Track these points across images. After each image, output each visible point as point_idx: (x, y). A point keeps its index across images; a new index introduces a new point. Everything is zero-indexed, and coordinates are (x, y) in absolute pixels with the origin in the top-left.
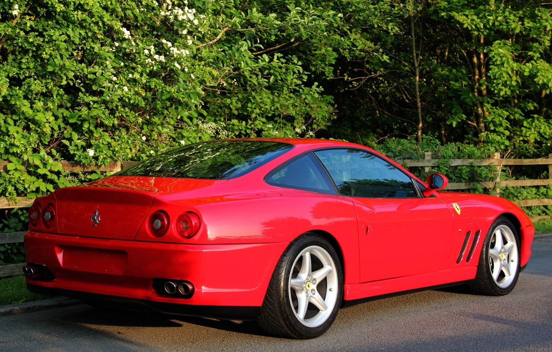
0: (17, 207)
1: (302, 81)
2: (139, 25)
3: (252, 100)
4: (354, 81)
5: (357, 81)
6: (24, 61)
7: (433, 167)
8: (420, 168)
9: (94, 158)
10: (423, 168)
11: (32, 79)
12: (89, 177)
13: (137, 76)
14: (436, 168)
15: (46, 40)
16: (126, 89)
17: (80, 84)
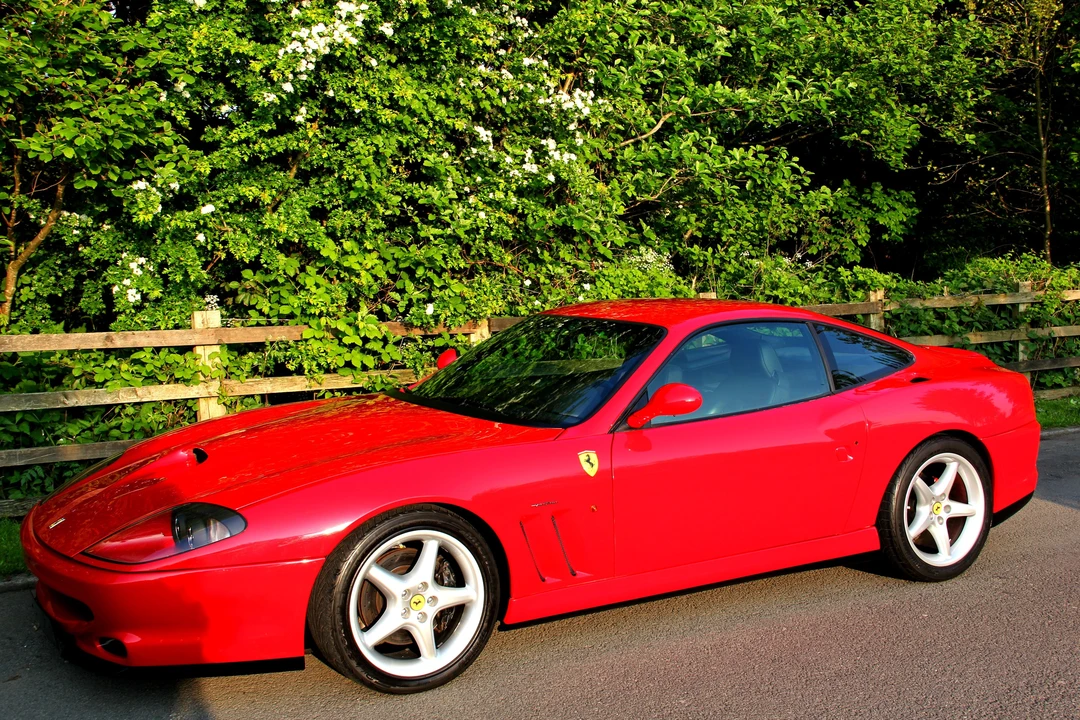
0: (323, 388)
1: (802, 186)
2: (508, 120)
3: (719, 216)
4: (940, 171)
5: (946, 171)
6: (326, 184)
7: (1033, 304)
8: (1010, 307)
9: (433, 316)
10: (1015, 306)
11: (340, 209)
12: (430, 343)
13: (500, 195)
14: (1037, 305)
15: (349, 153)
16: (482, 215)
17: (413, 211)
